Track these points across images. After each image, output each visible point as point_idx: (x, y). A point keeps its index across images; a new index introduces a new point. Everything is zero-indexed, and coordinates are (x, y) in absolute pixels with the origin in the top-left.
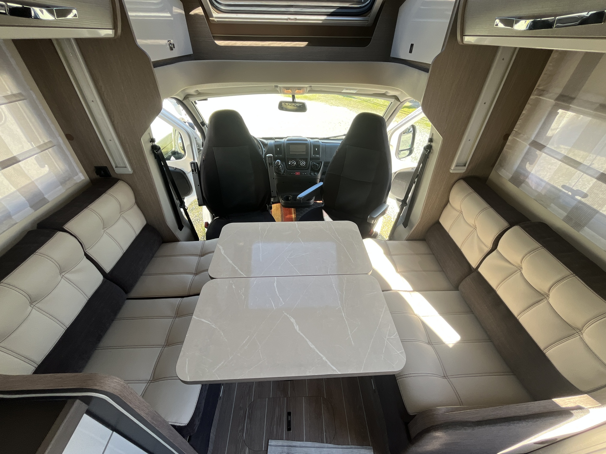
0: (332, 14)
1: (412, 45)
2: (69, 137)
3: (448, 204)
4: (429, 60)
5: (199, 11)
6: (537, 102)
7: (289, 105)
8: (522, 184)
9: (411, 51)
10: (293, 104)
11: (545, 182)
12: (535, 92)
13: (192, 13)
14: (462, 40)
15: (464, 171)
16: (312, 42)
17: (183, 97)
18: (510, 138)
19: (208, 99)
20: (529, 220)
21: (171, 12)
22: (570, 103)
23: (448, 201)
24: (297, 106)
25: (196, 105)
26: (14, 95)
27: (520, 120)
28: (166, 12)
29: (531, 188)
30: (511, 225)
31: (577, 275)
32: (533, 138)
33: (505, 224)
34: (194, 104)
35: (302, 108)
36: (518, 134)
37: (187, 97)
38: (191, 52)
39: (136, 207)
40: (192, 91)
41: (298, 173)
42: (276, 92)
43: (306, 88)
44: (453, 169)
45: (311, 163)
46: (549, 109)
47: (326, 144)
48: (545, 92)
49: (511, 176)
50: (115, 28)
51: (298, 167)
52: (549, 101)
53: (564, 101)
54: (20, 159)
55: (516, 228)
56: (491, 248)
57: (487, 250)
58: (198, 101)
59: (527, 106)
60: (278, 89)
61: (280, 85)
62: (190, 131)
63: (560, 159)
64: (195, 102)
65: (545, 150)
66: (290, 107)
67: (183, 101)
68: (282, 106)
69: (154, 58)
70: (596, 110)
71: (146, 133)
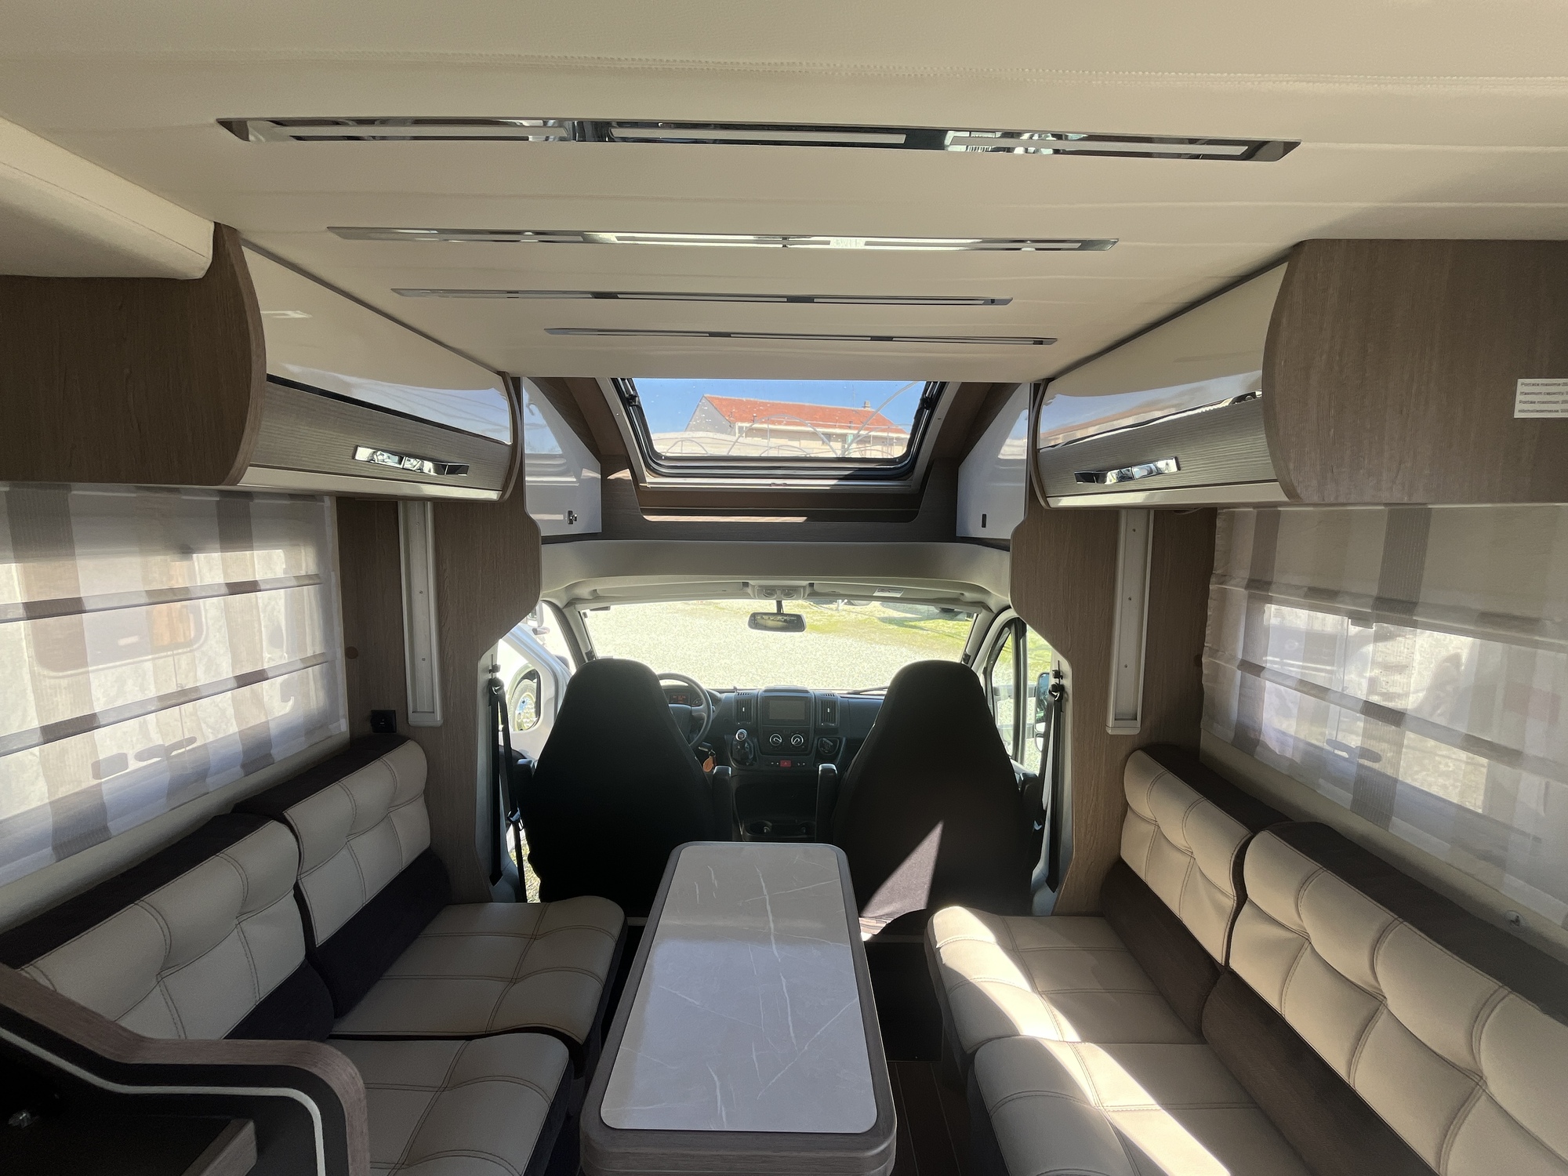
0: (846, 478)
1: (984, 516)
2: (351, 653)
3: (1129, 813)
4: (1006, 535)
5: (625, 474)
6: (1224, 595)
7: (769, 618)
8: (1256, 747)
9: (984, 525)
10: (779, 617)
11: (1291, 736)
12: (1213, 579)
13: (611, 477)
14: (1047, 503)
15: (1136, 732)
16: (812, 517)
17: (565, 603)
18: (1204, 660)
19: (612, 607)
20: (1287, 819)
21: (578, 475)
22: (1268, 590)
23: (1126, 806)
24: (785, 621)
25: (586, 620)
26: (308, 576)
27: (1210, 628)
28: (570, 476)
29: (1273, 752)
30: (1254, 831)
31: (1406, 920)
32: (1240, 656)
33: (1242, 831)
34: (583, 617)
35: (795, 624)
36: (1214, 653)
37: (572, 602)
38: (598, 529)
39: (421, 800)
40: (584, 592)
41: (786, 764)
42: (747, 596)
43: (804, 587)
44: (1111, 727)
45: (816, 742)
46: (1244, 604)
47: (850, 700)
48: (1227, 577)
49: (1231, 735)
50: (504, 490)
51: (786, 750)
52: (1237, 591)
53: (1257, 588)
54: (270, 676)
55: (1264, 836)
56: (1235, 898)
57: (1230, 903)
58: (591, 610)
59: (1211, 603)
60: (749, 590)
61: (750, 582)
62: (559, 669)
63: (1294, 686)
64: (585, 614)
65: (1265, 674)
66: (770, 623)
67: (564, 610)
68: (757, 621)
69: (545, 532)
70: (1306, 596)
71: (488, 654)
